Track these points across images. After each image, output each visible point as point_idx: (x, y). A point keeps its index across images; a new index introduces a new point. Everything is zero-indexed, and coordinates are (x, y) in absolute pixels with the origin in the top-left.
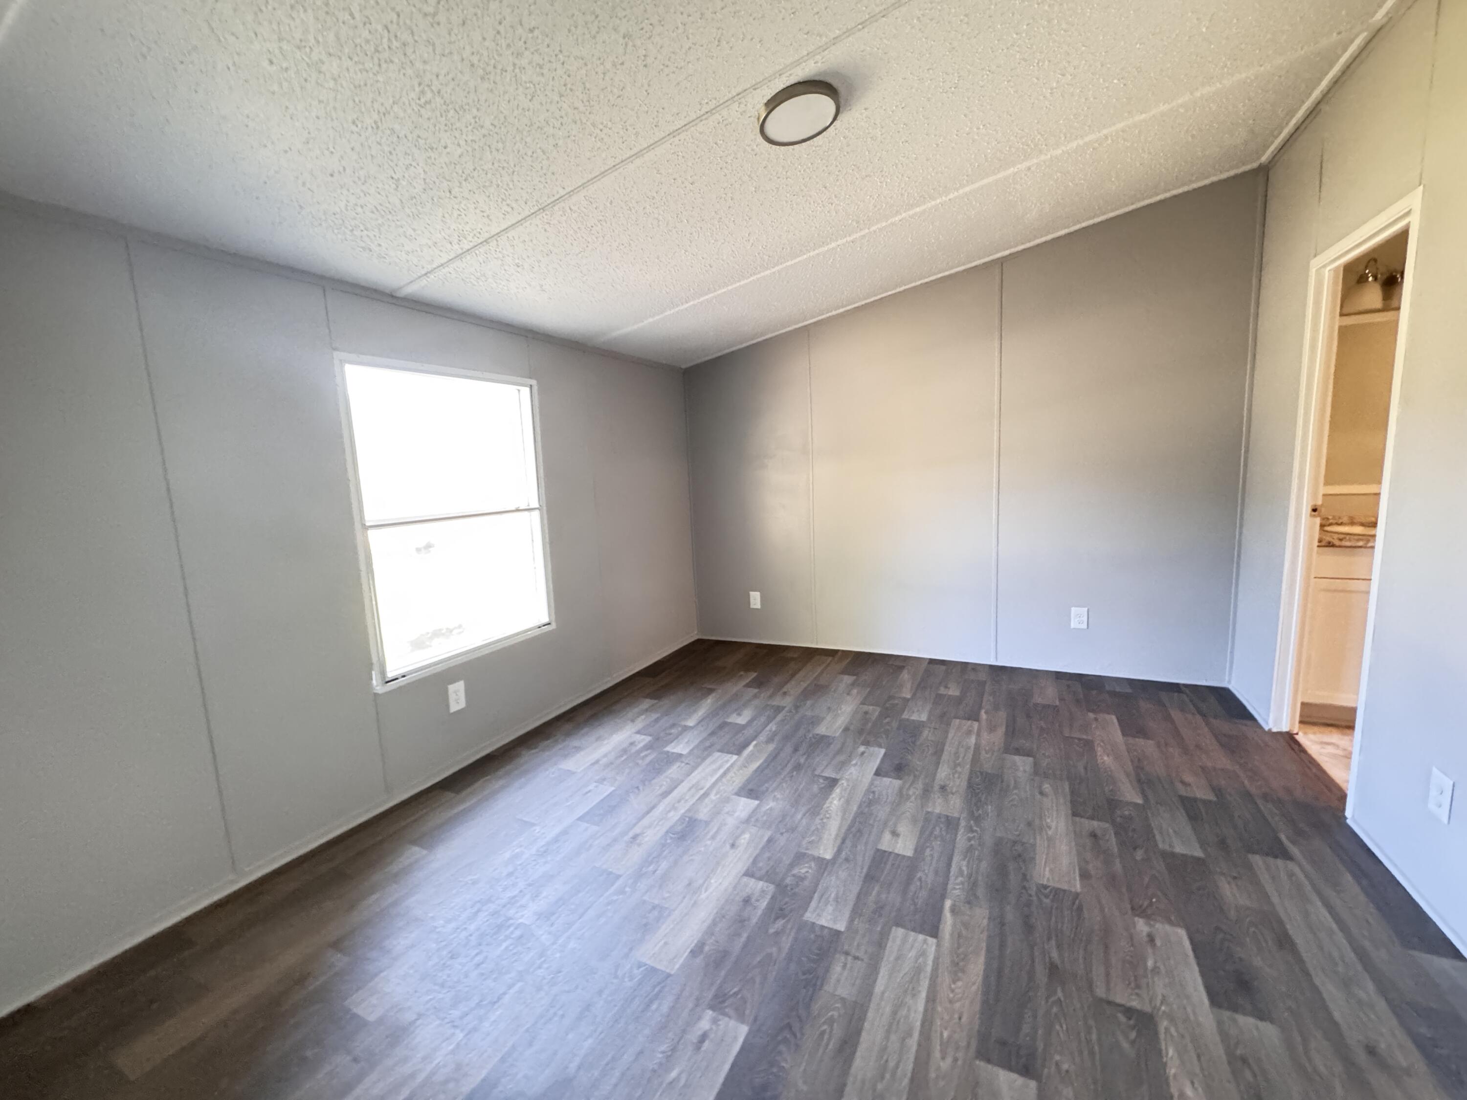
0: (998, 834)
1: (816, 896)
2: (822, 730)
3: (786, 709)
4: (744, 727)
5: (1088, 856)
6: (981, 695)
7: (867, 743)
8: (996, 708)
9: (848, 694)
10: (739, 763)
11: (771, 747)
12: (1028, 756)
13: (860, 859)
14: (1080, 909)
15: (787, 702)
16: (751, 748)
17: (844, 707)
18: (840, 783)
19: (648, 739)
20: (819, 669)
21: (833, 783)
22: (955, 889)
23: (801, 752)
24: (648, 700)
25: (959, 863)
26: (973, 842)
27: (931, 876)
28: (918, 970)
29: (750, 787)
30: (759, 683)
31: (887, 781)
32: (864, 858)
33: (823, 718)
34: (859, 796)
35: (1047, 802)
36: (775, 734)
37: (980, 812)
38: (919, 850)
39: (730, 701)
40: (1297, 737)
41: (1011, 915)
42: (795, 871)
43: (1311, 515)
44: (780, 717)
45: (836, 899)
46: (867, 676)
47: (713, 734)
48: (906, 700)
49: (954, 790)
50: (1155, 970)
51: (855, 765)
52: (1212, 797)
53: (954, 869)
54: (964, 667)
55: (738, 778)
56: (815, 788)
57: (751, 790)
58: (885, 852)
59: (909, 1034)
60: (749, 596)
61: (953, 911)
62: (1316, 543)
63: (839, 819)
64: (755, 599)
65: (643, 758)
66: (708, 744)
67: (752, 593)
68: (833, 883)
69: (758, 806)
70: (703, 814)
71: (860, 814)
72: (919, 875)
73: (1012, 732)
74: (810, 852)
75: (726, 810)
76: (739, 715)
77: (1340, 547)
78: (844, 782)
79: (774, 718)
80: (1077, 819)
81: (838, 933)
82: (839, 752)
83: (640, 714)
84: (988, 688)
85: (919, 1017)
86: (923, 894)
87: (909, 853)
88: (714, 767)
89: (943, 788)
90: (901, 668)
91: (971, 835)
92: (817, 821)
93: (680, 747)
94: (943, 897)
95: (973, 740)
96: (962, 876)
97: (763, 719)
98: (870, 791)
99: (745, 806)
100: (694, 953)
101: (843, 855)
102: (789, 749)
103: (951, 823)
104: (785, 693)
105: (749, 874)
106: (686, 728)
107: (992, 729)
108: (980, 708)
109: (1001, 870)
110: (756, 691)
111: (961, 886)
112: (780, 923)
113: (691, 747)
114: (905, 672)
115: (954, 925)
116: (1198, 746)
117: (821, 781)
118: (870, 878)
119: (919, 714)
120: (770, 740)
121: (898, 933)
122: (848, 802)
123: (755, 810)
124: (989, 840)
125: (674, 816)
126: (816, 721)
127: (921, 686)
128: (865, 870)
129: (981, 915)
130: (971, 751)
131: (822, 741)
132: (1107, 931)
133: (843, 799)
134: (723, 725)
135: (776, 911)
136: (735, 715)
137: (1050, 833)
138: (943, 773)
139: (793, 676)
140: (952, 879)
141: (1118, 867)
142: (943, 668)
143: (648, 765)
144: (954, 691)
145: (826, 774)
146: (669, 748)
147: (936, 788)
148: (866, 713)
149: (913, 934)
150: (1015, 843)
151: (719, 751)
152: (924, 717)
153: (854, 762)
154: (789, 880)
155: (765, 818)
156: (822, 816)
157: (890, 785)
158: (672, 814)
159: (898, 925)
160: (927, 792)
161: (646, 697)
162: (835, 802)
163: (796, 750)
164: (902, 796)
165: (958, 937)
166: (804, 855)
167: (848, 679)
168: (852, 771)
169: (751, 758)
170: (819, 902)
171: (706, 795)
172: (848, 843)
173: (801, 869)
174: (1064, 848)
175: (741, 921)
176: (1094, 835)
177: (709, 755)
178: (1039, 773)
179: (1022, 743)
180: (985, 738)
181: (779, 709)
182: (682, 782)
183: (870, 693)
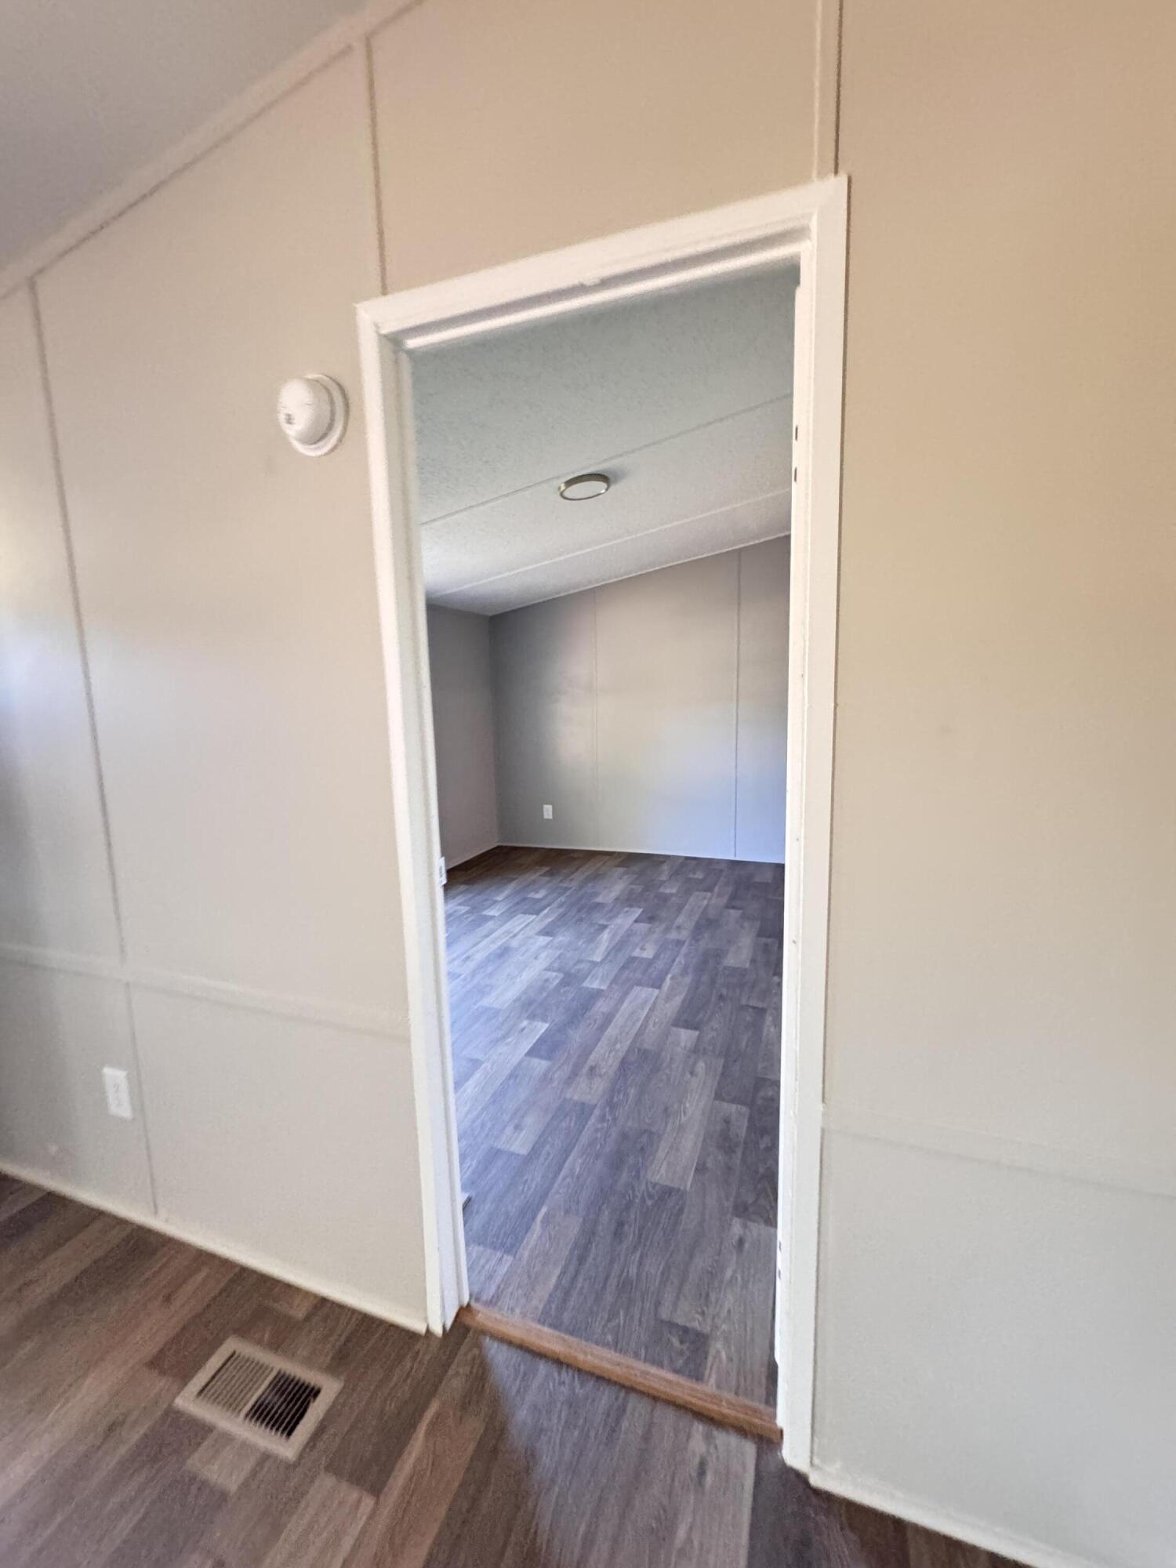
0: (708, 946)
1: (590, 976)
2: (599, 899)
3: (573, 888)
4: (541, 900)
5: (760, 954)
6: (718, 877)
7: (631, 906)
8: (727, 885)
9: (620, 879)
10: (537, 919)
11: (561, 910)
12: (739, 909)
13: (619, 960)
14: (745, 974)
15: (574, 885)
16: (546, 911)
17: (616, 887)
18: (609, 927)
19: (467, 908)
20: (599, 865)
21: (604, 927)
22: (675, 970)
23: (583, 912)
25: (681, 959)
26: (691, 950)
27: (661, 965)
28: (646, 1002)
29: (547, 930)
30: (550, 874)
31: (642, 925)
32: (621, 959)
33: (600, 894)
34: (621, 932)
35: (744, 930)
36: (564, 902)
37: (700, 937)
38: (656, 957)
39: (529, 885)
41: (705, 978)
42: (577, 967)
44: (568, 893)
45: (602, 977)
46: (636, 868)
47: (517, 904)
48: (663, 882)
49: (687, 927)
51: (621, 917)
53: (677, 960)
54: (711, 861)
55: (538, 928)
56: (592, 930)
57: (547, 932)
58: (635, 957)
59: (638, 1020)
60: (542, 809)
61: (672, 978)
63: (606, 944)
64: (548, 811)
65: (466, 918)
66: (512, 910)
67: (545, 806)
68: (600, 971)
69: (552, 940)
70: (515, 943)
71: (621, 940)
72: (655, 965)
73: (733, 897)
74: (587, 959)
75: (530, 942)
76: (537, 892)
78: (612, 926)
79: (563, 894)
80: (760, 938)
81: (603, 990)
82: (611, 911)
83: (458, 894)
84: (725, 873)
85: (644, 1016)
86: (655, 974)
87: (650, 957)
88: (518, 922)
90: (663, 862)
91: (691, 947)
92: (593, 945)
93: (493, 912)
94: (667, 974)
95: (705, 902)
96: (681, 965)
97: (555, 895)
98: (630, 929)
99: (543, 940)
100: (515, 1001)
101: (608, 959)
102: (574, 910)
103: (679, 943)
104: (571, 880)
105: (548, 969)
106: (496, 902)
107: (719, 895)
108: (716, 885)
109: (704, 962)
110: (547, 879)
111: (679, 969)
112: (567, 988)
113: (501, 912)
114: (666, 864)
115: (671, 984)
117: (596, 926)
118: (624, 968)
119: (671, 889)
120: (561, 906)
121: (637, 989)
122: (614, 936)
123: (550, 942)
124: (701, 949)
125: (494, 947)
126: (596, 894)
127: (675, 874)
128: (621, 965)
129: (688, 979)
130: (702, 908)
131: (599, 906)
132: (756, 981)
133: (610, 934)
134: (525, 899)
135: (564, 983)
136: (533, 893)
137: (740, 944)
138: (680, 920)
139: (581, 866)
140: (675, 963)
142: (694, 862)
143: (470, 922)
144: (699, 875)
145: (600, 923)
146: (484, 913)
147: (674, 927)
148: (632, 889)
149: (646, 988)
150: (717, 950)
151: (522, 913)
152: (674, 891)
154: (573, 971)
155: (557, 945)
156: (595, 943)
157: (643, 927)
158: (492, 945)
159: (638, 986)
160: (667, 930)
162: (605, 936)
163: (579, 911)
164: (650, 931)
165: (672, 988)
166: (583, 960)
167: (621, 870)
168: (619, 921)
169: (546, 916)
170: (591, 979)
171: (515, 935)
172: (612, 954)
173: (581, 966)
174: (746, 951)
175: (542, 989)
177: (515, 916)
178: (744, 917)
179: (738, 903)
180: (714, 901)
181: (566, 889)
182: (496, 930)
183: (637, 879)
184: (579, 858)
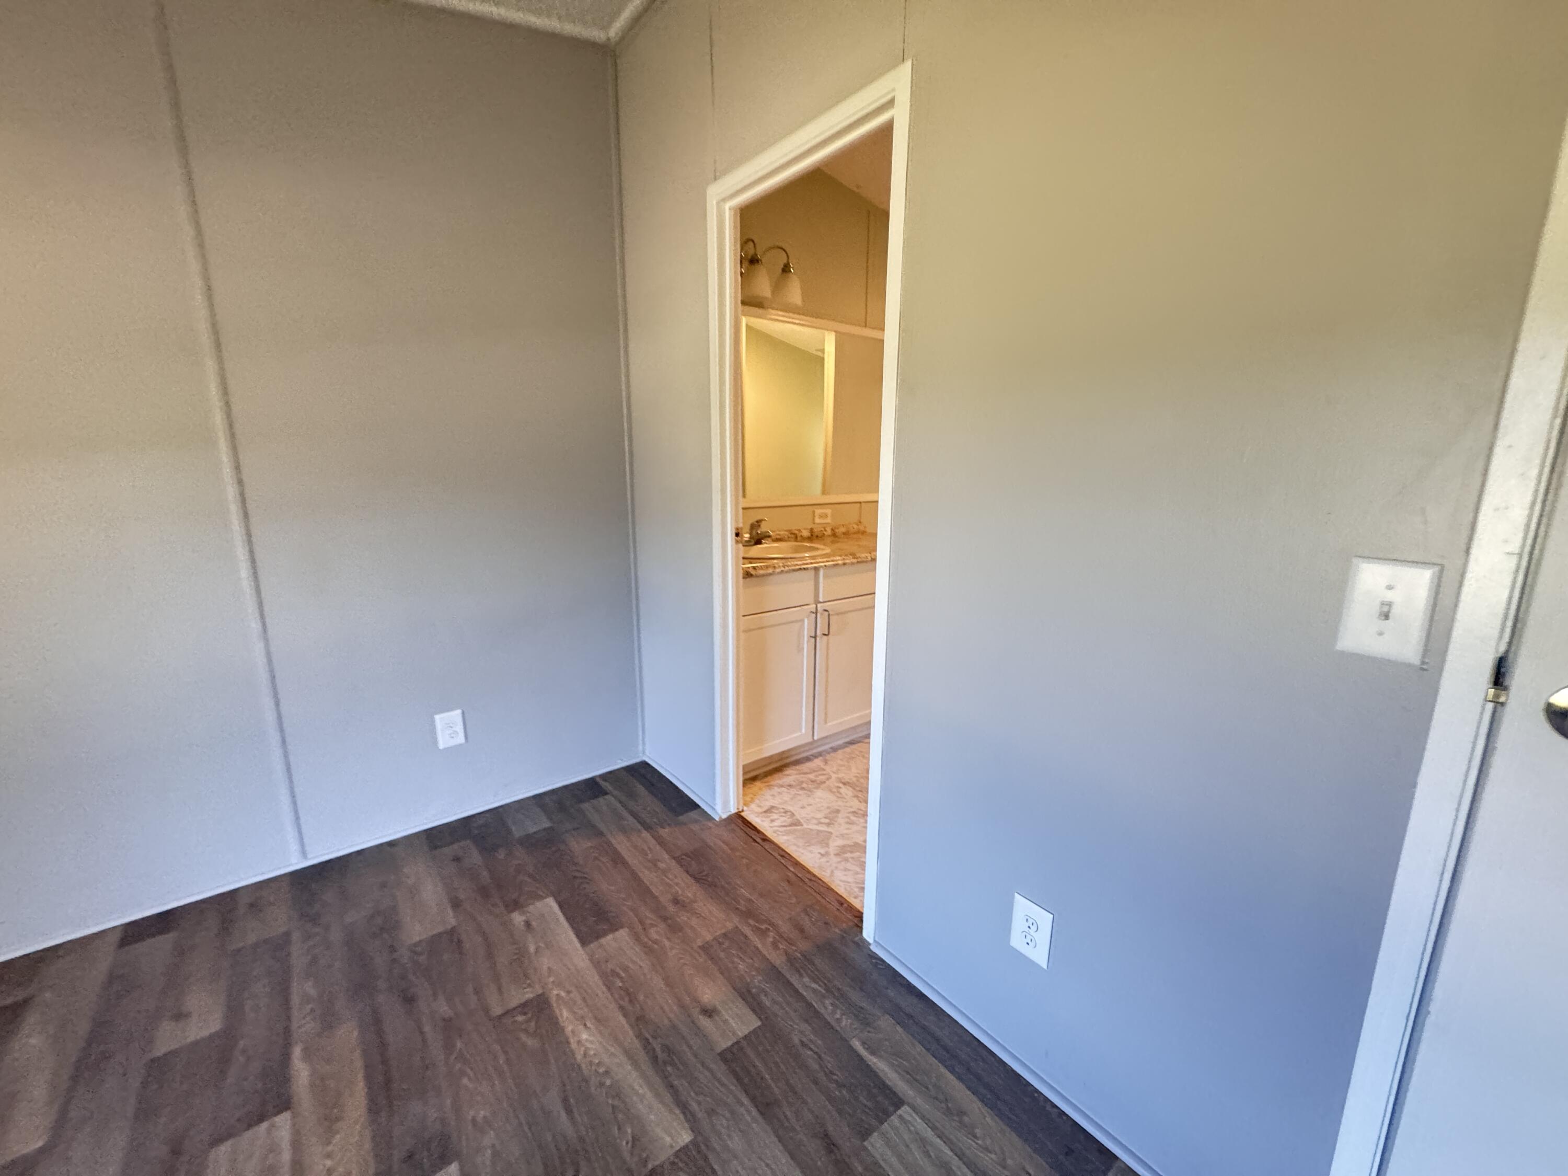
40: (745, 815)
52: (752, 1022)
62: (741, 575)
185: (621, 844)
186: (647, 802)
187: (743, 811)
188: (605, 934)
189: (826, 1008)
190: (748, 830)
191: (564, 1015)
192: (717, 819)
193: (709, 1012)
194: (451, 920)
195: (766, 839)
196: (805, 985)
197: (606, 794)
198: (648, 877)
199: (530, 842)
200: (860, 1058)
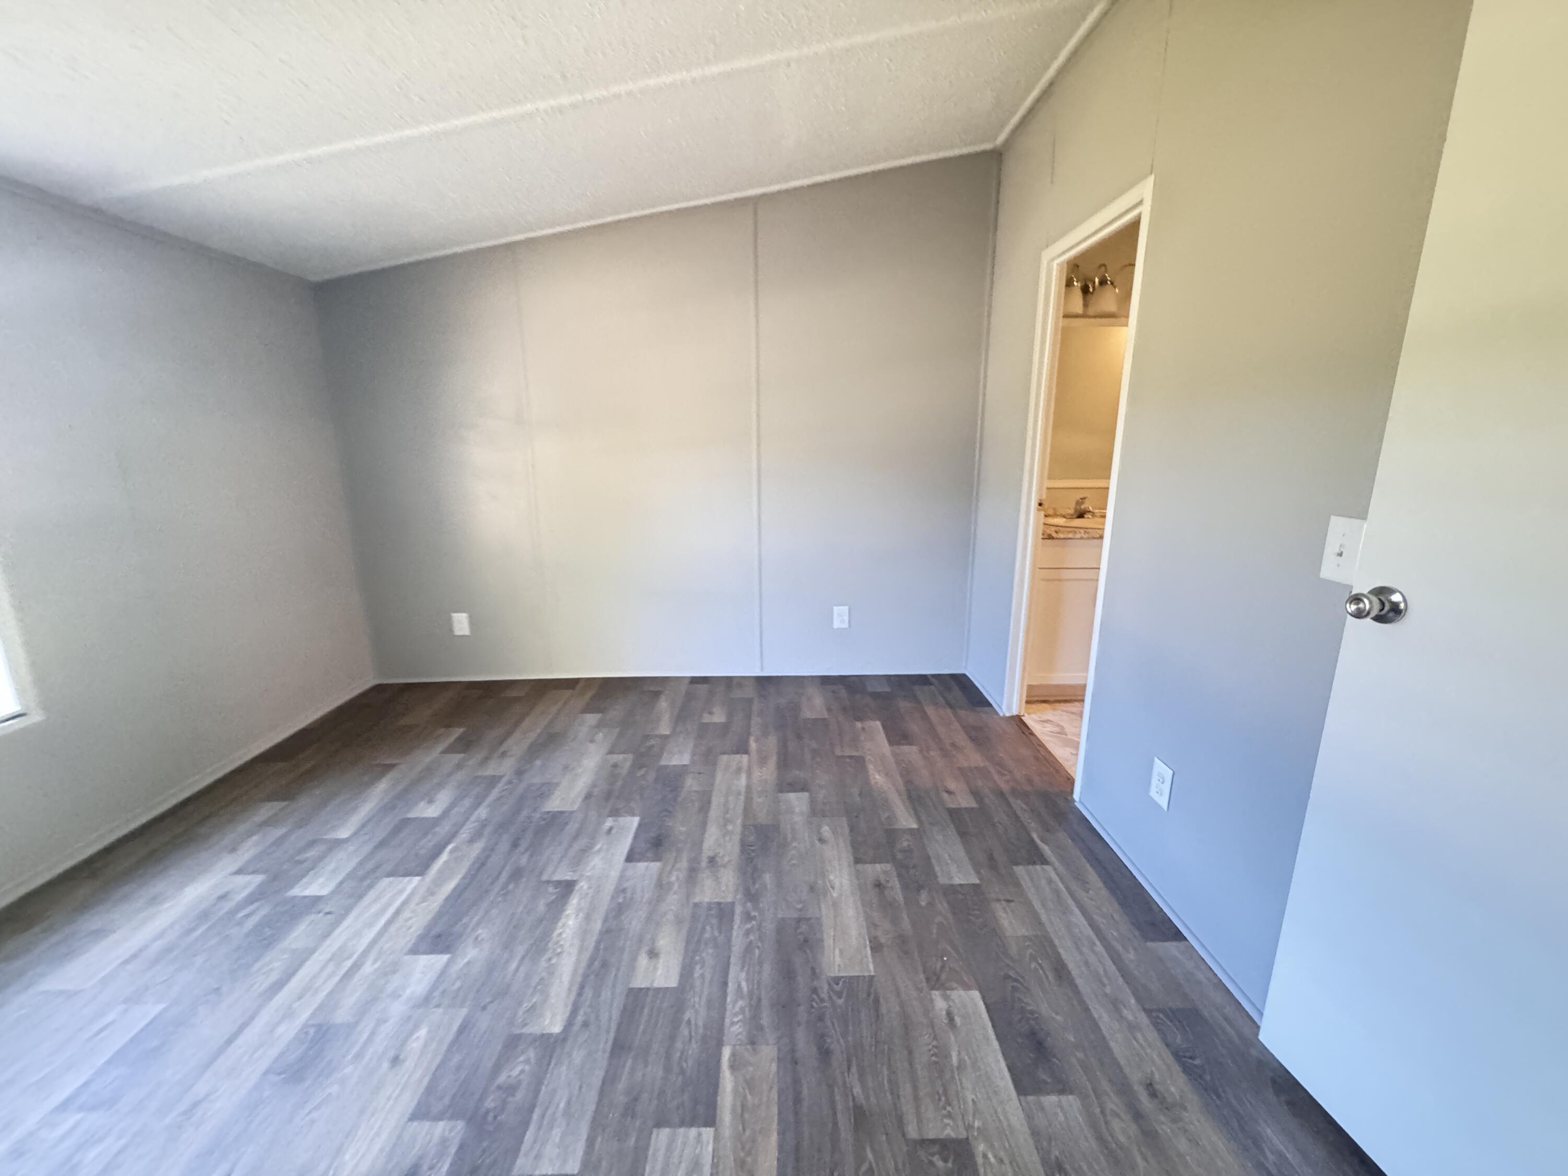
0: (780, 916)
2: (554, 804)
3: (504, 780)
4: (436, 822)
5: (876, 915)
6: (748, 717)
7: (615, 813)
8: (765, 734)
9: (592, 741)
10: (422, 890)
11: (477, 848)
12: (803, 790)
13: (604, 1017)
14: (877, 1001)
15: (504, 767)
16: (444, 857)
17: (585, 762)
18: (577, 888)
19: (259, 879)
20: (554, 709)
21: (568, 887)
22: (733, 1024)
23: (521, 848)
24: (269, 805)
25: (737, 977)
26: (752, 937)
27: (703, 1012)
29: (437, 930)
30: (465, 745)
31: (641, 866)
32: (611, 1012)
33: (557, 784)
34: (603, 901)
35: (829, 851)
36: (484, 824)
37: (757, 886)
38: (686, 972)
39: (419, 780)
40: (1023, 718)
41: (801, 1036)
42: (502, 1079)
43: (1038, 510)
44: (494, 794)
45: (567, 1111)
46: (617, 711)
47: (382, 844)
48: (666, 737)
49: (726, 859)
50: (961, 1067)
51: (600, 850)
52: (973, 804)
54: (729, 682)
55: (418, 920)
56: (541, 907)
57: (437, 938)
58: (641, 989)
60: (450, 620)
61: (732, 1064)
62: (1041, 536)
63: (575, 951)
64: (461, 623)
65: (240, 924)
66: (370, 866)
67: (456, 615)
68: (562, 1078)
69: (448, 965)
71: (607, 932)
72: (687, 1015)
73: (785, 762)
74: (528, 1030)
75: (390, 988)
76: (431, 802)
77: (1057, 539)
78: (583, 885)
79: (486, 796)
80: (860, 866)
82: (577, 835)
83: (250, 834)
84: (756, 707)
86: (694, 1048)
87: (673, 983)
88: (377, 907)
89: (712, 860)
90: (657, 695)
91: (748, 926)
92: (543, 963)
93: (318, 884)
94: (720, 1044)
95: (743, 781)
96: (742, 998)
97: (467, 802)
98: (620, 890)
99: (424, 970)
101: (580, 1018)
102: (504, 846)
103: (723, 913)
104: (504, 754)
105: (421, 1111)
106: (339, 843)
107: (763, 761)
108: (749, 734)
109: (787, 973)
110: (458, 757)
111: (740, 1017)
113: (340, 878)
114: (663, 697)
115: (735, 1091)
116: (953, 745)
117: (551, 889)
118: (619, 1047)
119: (681, 756)
120: (475, 839)
121: (661, 1136)
122: (588, 918)
123: (443, 972)
124: (769, 927)
125: (288, 1031)
126: (545, 791)
127: (681, 716)
128: (612, 1035)
129: (768, 1058)
130: (742, 798)
131: (556, 820)
132: (907, 1026)
133: (581, 915)
134: (401, 826)
136: (422, 804)
137: (835, 895)
138: (711, 837)
139: (517, 724)
140: (729, 1007)
141: (906, 923)
142: (704, 687)
143: (248, 935)
144: (719, 716)
145: (557, 877)
146: (297, 891)
147: (704, 864)
148: (615, 766)
149: (682, 1130)
150: (799, 920)
151: (389, 875)
152: (686, 759)
153: (598, 847)
154: (490, 1101)
155: (458, 984)
156: (549, 954)
157: (647, 869)
158: (281, 1029)
159: (659, 1125)
160: (693, 871)
161: (270, 798)
162: (570, 922)
163: (515, 845)
164: (662, 886)
165: (742, 1111)
166: (519, 1037)
167: (592, 719)
168: (595, 863)
169: (443, 876)
170: (539, 1128)
171: (356, 966)
172: (589, 993)
173: (511, 1070)
174: (851, 912)
176: (878, 885)
177: (370, 887)
178: (817, 812)
179: (795, 774)
180: (756, 774)
181: (493, 781)
182: (311, 952)
183: (621, 735)
184: (517, 699)
185: (931, 711)
186: (957, 694)
187: (1024, 716)
188: (903, 745)
189: (1025, 817)
190: (1023, 727)
191: (871, 767)
192: (1001, 715)
193: (949, 792)
194: (826, 715)
195: (1032, 734)
196: (1018, 805)
197: (931, 684)
198: (941, 730)
199: (876, 696)
200: (1033, 841)
